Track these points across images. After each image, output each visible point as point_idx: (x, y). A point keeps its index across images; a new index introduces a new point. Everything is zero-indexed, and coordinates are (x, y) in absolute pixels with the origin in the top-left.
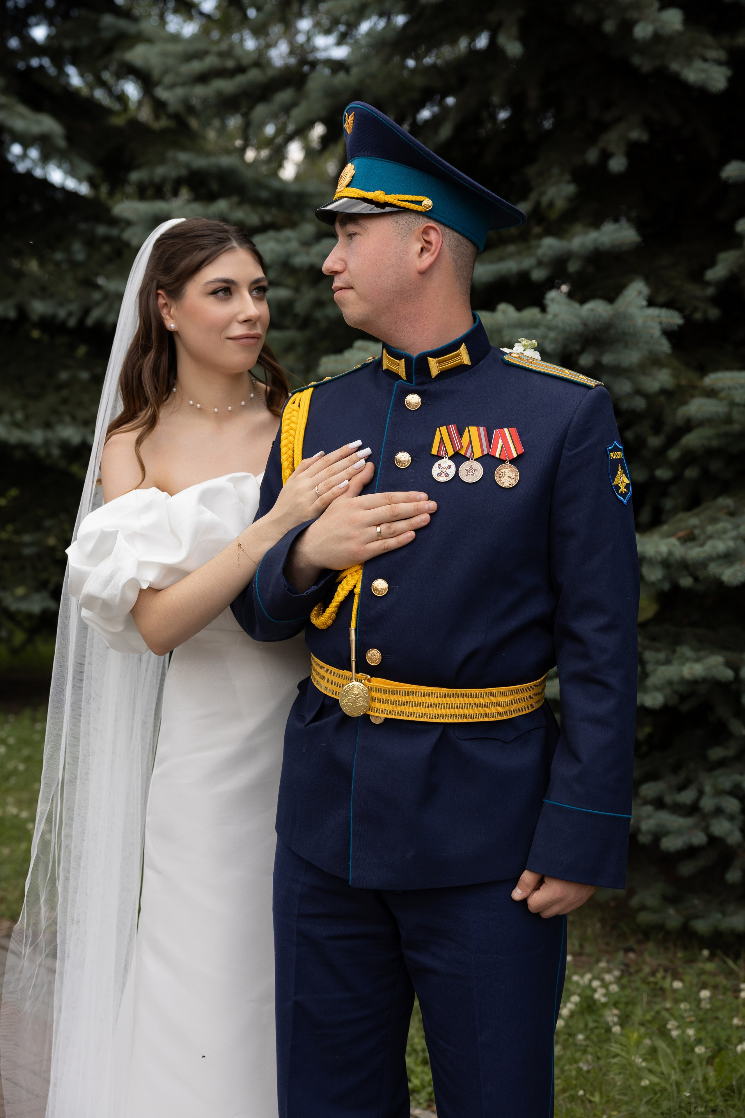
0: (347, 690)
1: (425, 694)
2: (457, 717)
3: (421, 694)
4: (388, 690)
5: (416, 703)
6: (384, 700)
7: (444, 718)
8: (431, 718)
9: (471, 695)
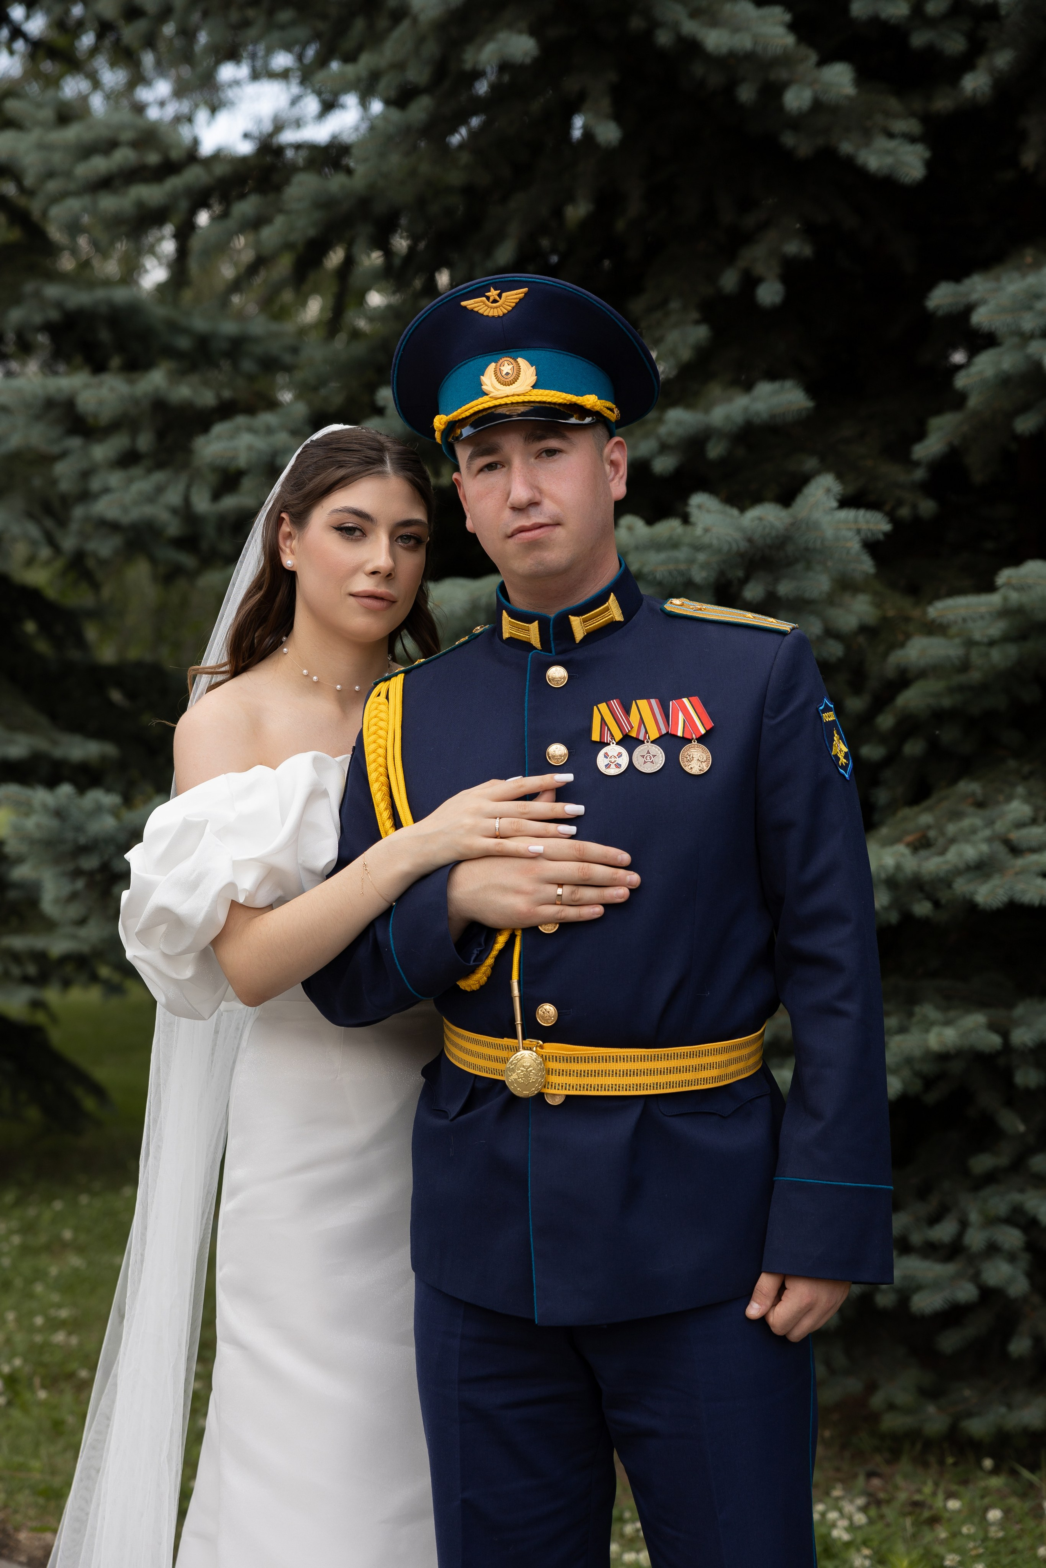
0: (514, 1062)
1: (618, 1058)
2: (662, 1087)
3: (613, 1059)
4: (569, 1058)
5: (607, 1071)
6: (565, 1071)
7: (645, 1089)
8: (628, 1090)
9: (677, 1056)
